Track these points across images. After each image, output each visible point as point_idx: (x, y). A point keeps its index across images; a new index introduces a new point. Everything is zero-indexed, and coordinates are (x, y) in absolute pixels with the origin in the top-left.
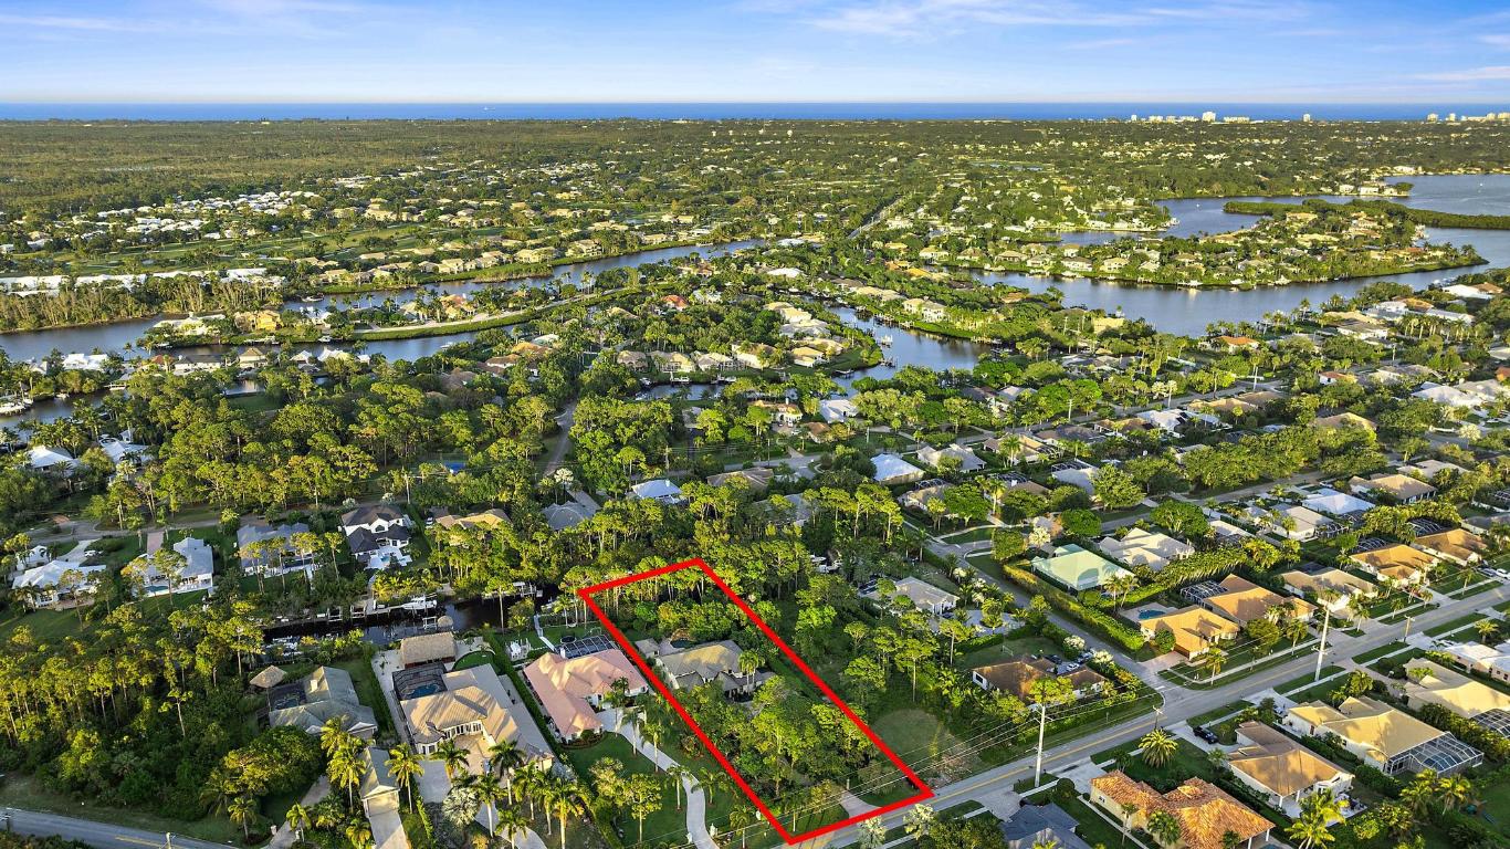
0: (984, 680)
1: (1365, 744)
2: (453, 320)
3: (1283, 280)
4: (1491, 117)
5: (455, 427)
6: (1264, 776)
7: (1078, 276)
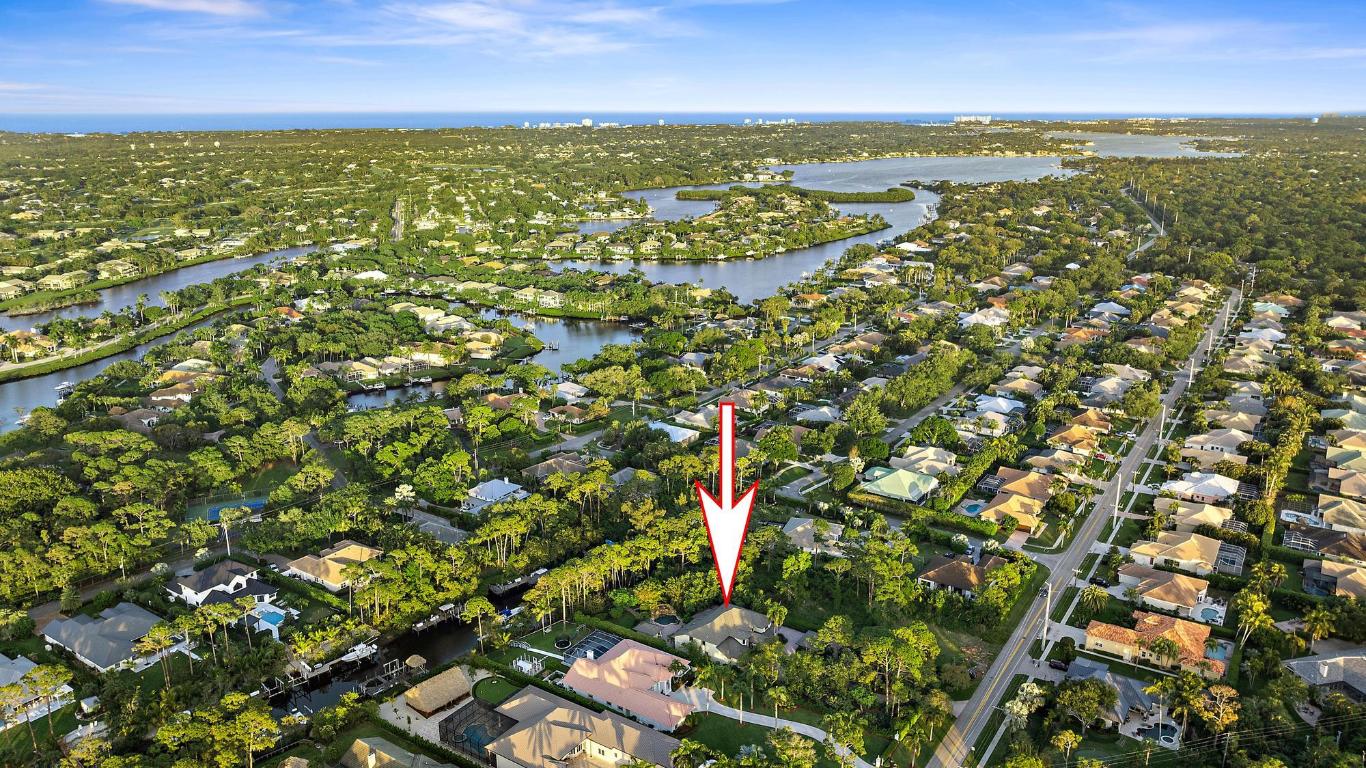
0: (932, 583)
1: (1195, 561)
2: (35, 358)
3: (781, 249)
4: (784, 122)
5: (209, 465)
6: (1172, 597)
7: (626, 258)
